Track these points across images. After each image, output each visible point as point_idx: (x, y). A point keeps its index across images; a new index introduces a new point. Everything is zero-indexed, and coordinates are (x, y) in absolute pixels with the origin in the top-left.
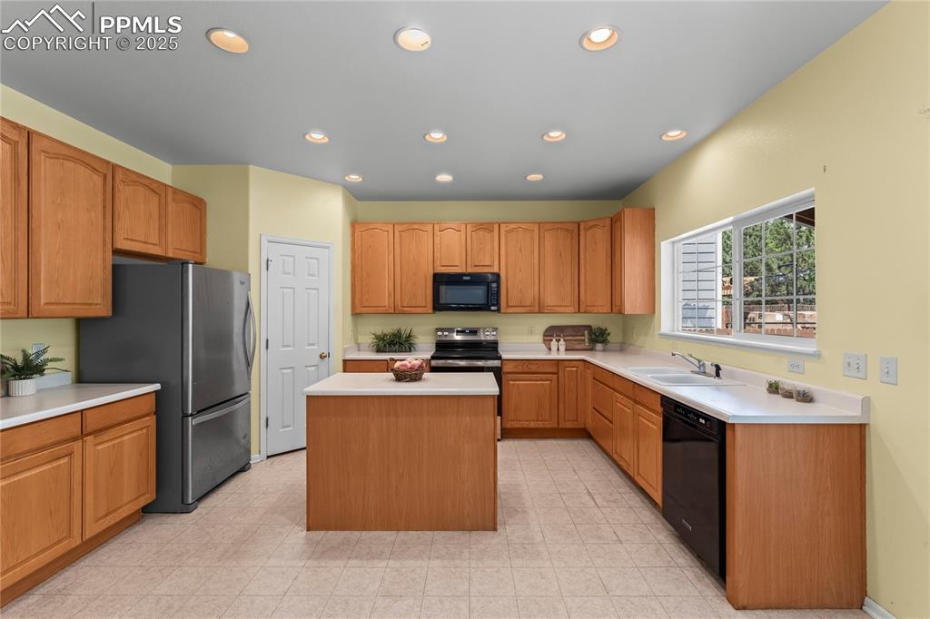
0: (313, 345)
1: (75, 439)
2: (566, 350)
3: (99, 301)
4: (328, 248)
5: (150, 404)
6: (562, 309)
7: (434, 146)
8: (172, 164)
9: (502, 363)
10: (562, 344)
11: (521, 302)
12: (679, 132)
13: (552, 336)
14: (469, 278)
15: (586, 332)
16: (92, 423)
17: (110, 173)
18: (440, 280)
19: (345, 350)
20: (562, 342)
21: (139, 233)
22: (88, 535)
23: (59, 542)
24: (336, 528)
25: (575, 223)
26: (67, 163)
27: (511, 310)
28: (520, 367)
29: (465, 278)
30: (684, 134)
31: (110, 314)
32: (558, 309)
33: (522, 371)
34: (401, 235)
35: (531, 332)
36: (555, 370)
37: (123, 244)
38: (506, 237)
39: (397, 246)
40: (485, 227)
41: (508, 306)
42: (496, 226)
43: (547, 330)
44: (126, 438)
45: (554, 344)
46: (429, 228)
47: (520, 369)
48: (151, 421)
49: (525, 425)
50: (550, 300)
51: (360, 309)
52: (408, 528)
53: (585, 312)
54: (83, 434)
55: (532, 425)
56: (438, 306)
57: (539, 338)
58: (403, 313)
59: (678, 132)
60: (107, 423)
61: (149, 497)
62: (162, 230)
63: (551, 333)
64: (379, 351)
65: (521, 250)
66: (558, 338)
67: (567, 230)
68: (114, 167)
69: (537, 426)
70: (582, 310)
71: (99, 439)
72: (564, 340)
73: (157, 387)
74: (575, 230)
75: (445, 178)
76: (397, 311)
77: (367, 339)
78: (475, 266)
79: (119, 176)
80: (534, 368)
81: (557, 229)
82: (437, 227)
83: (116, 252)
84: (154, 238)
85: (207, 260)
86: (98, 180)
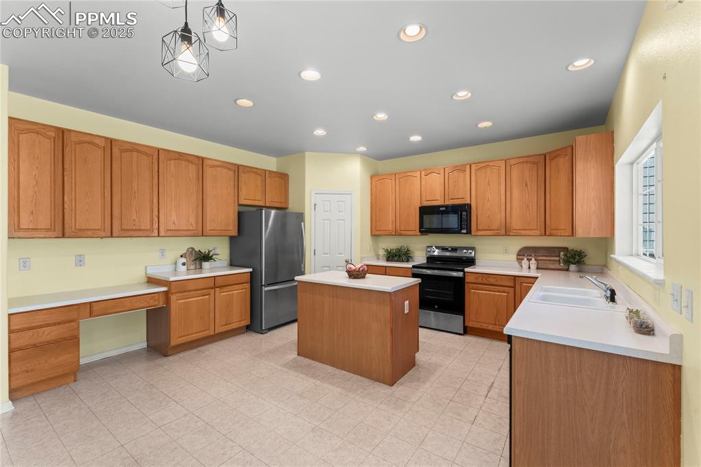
0: (341, 254)
1: (212, 288)
2: (537, 268)
3: (231, 228)
4: (351, 194)
5: (248, 278)
6: (528, 232)
7: (381, 123)
8: (277, 157)
9: (464, 274)
10: (533, 263)
11: (489, 227)
12: (588, 60)
13: (524, 255)
14: (444, 209)
15: (562, 253)
16: (219, 282)
17: (237, 169)
18: (425, 211)
19: (362, 259)
20: (533, 261)
21: (251, 195)
22: (217, 332)
23: (204, 331)
24: (309, 358)
25: (541, 155)
26: (218, 168)
27: (481, 233)
28: (480, 279)
29: (441, 209)
30: (593, 61)
31: (237, 234)
32: (524, 232)
33: (482, 282)
34: (399, 181)
35: (506, 252)
36: (512, 284)
37: (242, 202)
38: (476, 175)
39: (397, 189)
40: (460, 168)
41: (478, 230)
42: (468, 167)
43: (520, 251)
44: (234, 292)
45: (525, 262)
46: (418, 173)
47: (480, 281)
48: (248, 286)
49: (484, 326)
50: (516, 224)
51: (376, 233)
52: (342, 369)
53: (550, 235)
54: (214, 287)
55: (490, 327)
56: (424, 230)
57: (514, 257)
58: (400, 235)
59: (585, 61)
60: (225, 284)
61: (247, 322)
62: (264, 192)
63: (524, 253)
64: (388, 260)
65: (489, 184)
66: (529, 258)
67: (534, 163)
68: (238, 166)
69: (494, 329)
70: (547, 233)
71: (222, 290)
72: (535, 260)
73: (251, 270)
74: (543, 161)
75: (416, 138)
76: (397, 234)
77: (382, 253)
78: (452, 199)
79: (241, 170)
80: (492, 281)
81: (523, 163)
82: (423, 173)
83: (239, 205)
84: (259, 197)
85: (290, 206)
86: (231, 173)
